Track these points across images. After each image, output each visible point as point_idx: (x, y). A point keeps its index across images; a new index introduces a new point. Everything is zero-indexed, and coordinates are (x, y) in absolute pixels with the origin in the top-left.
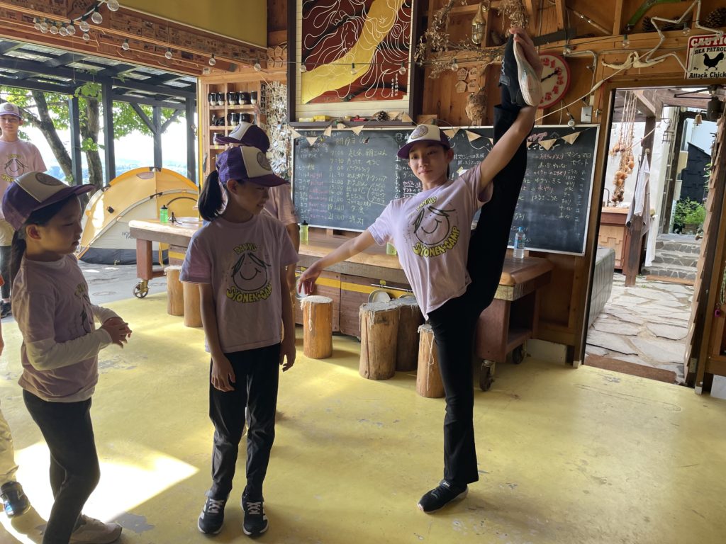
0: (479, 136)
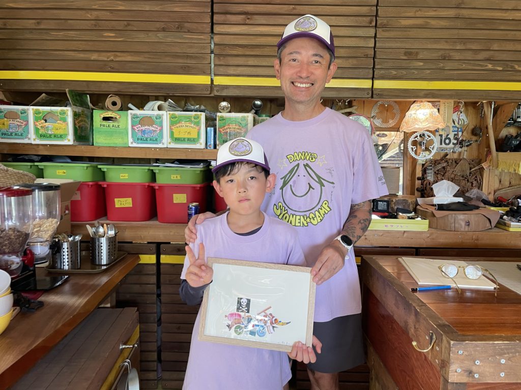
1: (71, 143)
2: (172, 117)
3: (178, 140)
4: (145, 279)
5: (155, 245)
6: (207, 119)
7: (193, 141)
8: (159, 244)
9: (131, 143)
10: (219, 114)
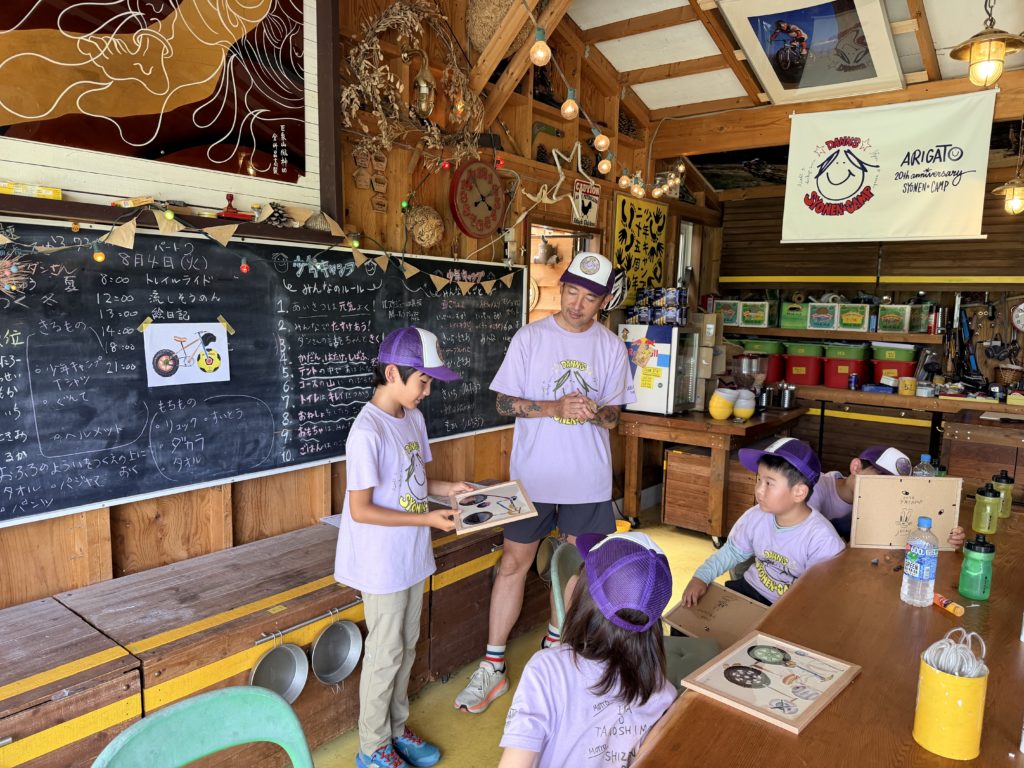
0: (418, 271)
1: (766, 326)
2: (843, 308)
3: (845, 325)
4: (811, 426)
5: (820, 403)
6: (871, 309)
7: (858, 326)
8: (823, 402)
9: (809, 326)
10: (881, 306)
